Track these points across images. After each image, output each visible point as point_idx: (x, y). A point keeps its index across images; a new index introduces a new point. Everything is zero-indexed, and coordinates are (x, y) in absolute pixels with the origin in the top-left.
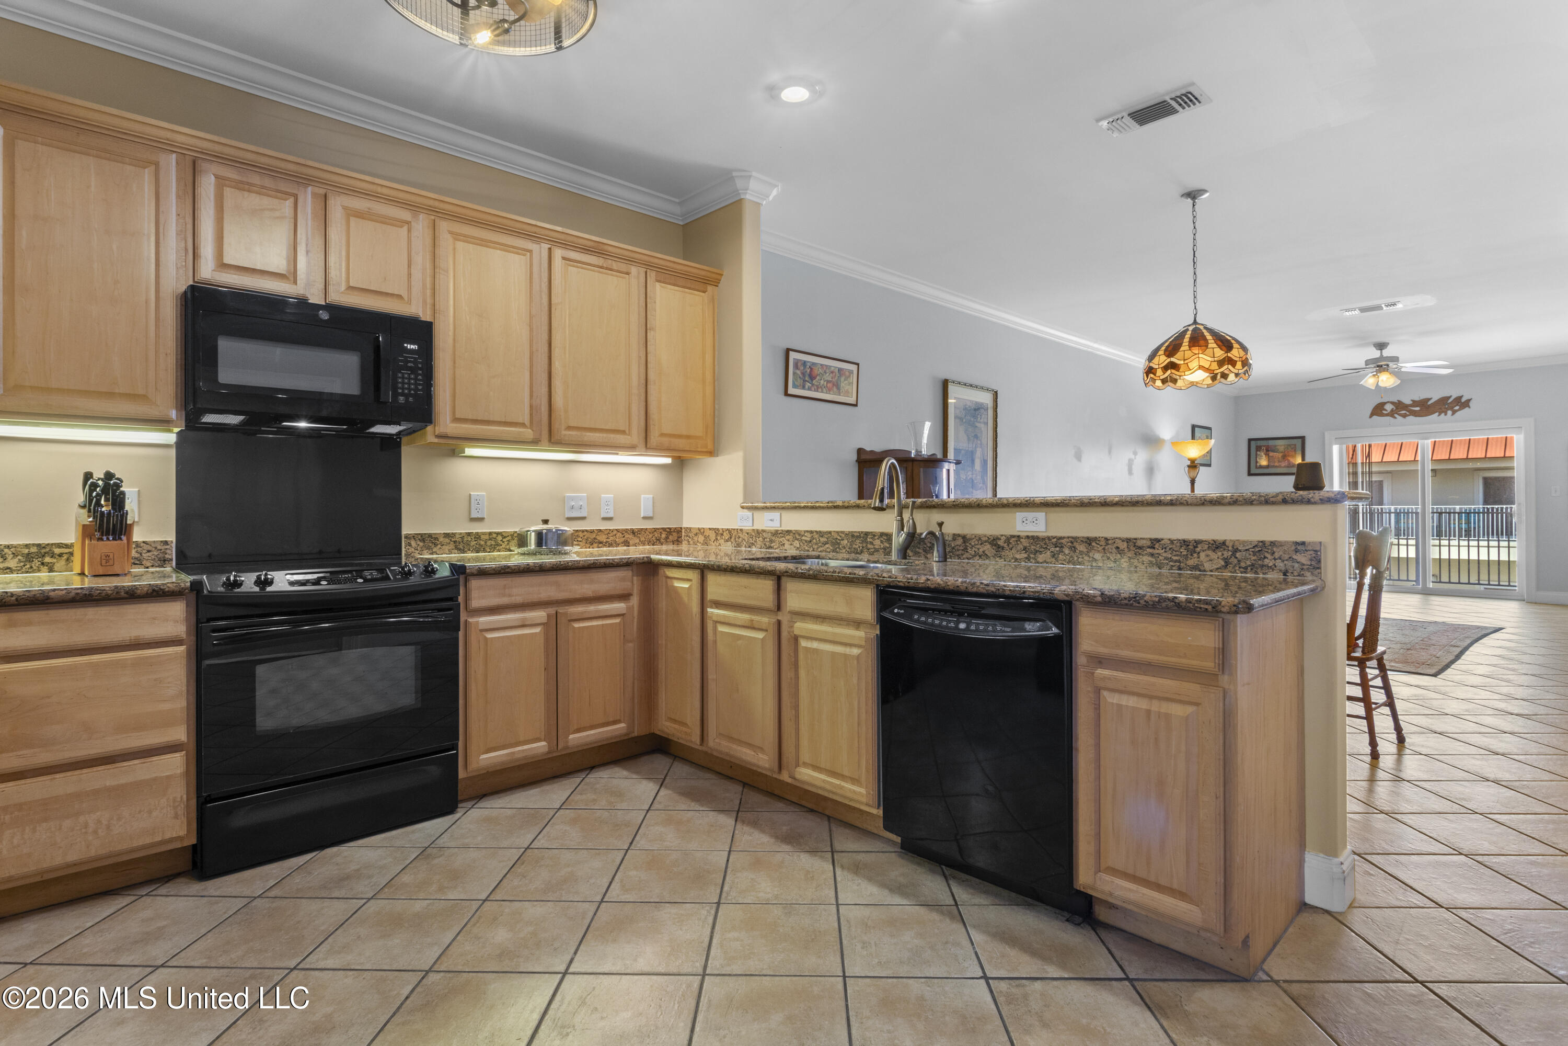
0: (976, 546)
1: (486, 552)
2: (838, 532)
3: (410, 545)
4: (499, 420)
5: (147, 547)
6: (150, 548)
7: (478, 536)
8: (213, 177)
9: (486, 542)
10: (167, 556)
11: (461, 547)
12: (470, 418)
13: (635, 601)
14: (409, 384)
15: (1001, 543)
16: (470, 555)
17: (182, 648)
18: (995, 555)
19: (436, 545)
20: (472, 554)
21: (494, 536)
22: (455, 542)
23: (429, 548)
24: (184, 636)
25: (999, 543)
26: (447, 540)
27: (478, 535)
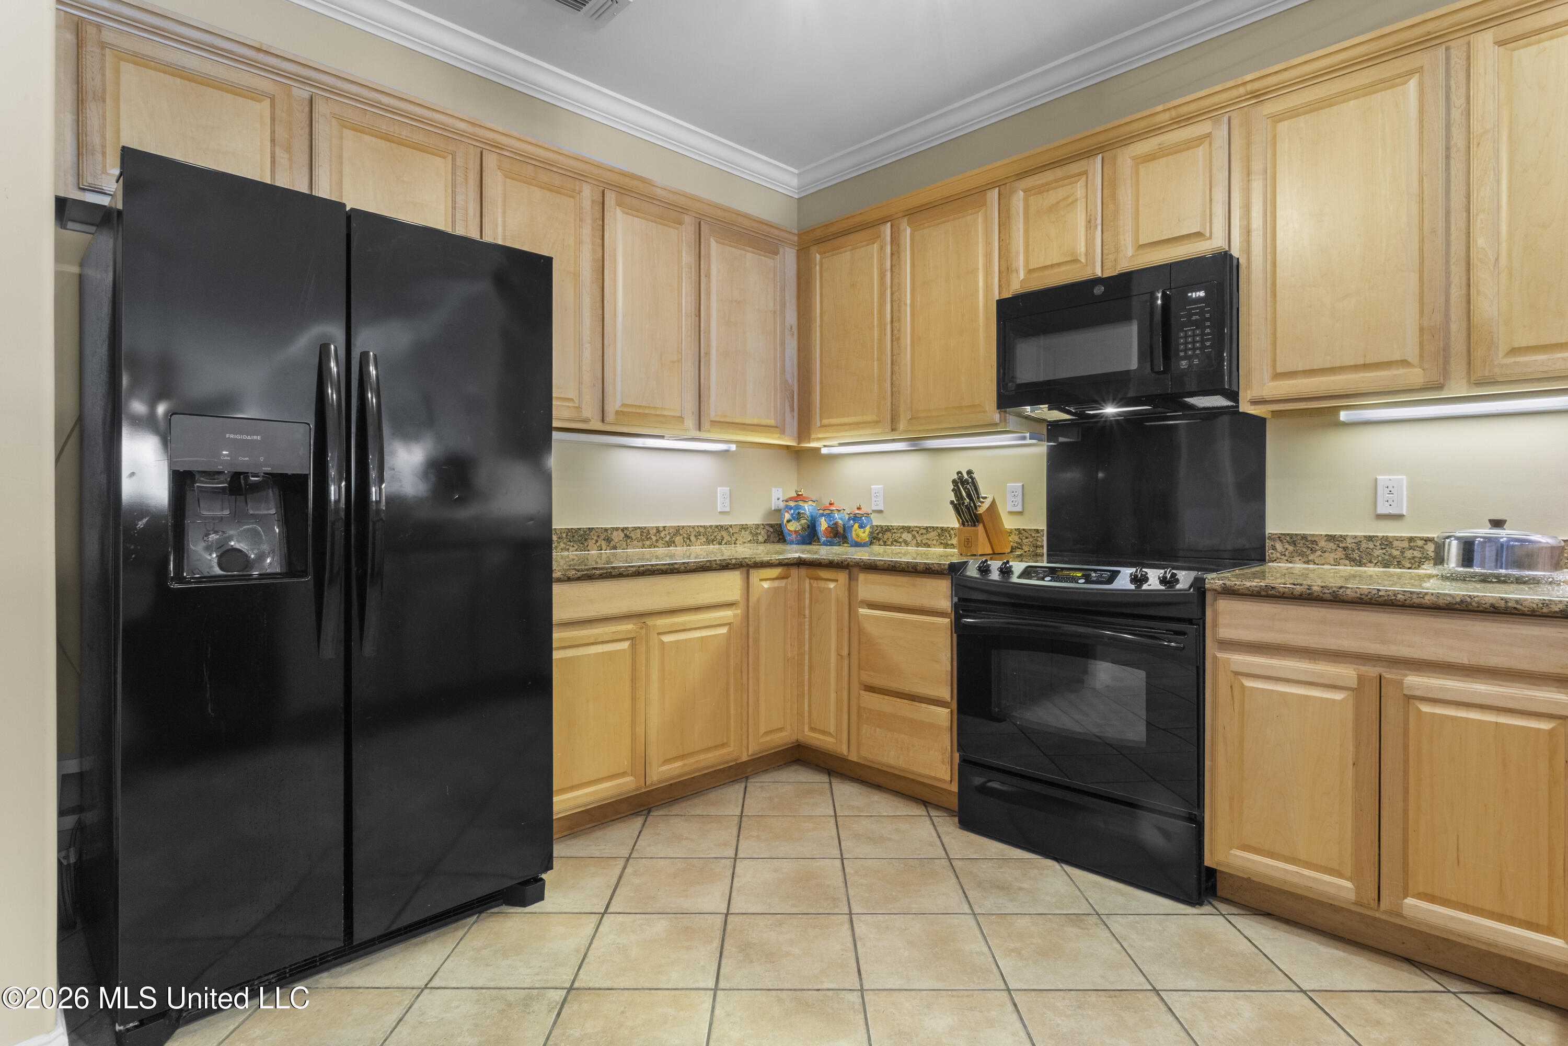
1: (1404, 567)
3: (1274, 548)
4: (1352, 363)
5: (1025, 534)
6: (1027, 535)
7: (1386, 542)
8: (1021, 194)
9: (1402, 553)
10: (1039, 543)
11: (1356, 556)
12: (1300, 369)
16: (1371, 570)
17: (948, 620)
19: (1313, 551)
20: (1377, 569)
21: (1420, 543)
22: (1345, 549)
23: (1302, 554)
24: (949, 611)
26: (1332, 545)
27: (1386, 540)
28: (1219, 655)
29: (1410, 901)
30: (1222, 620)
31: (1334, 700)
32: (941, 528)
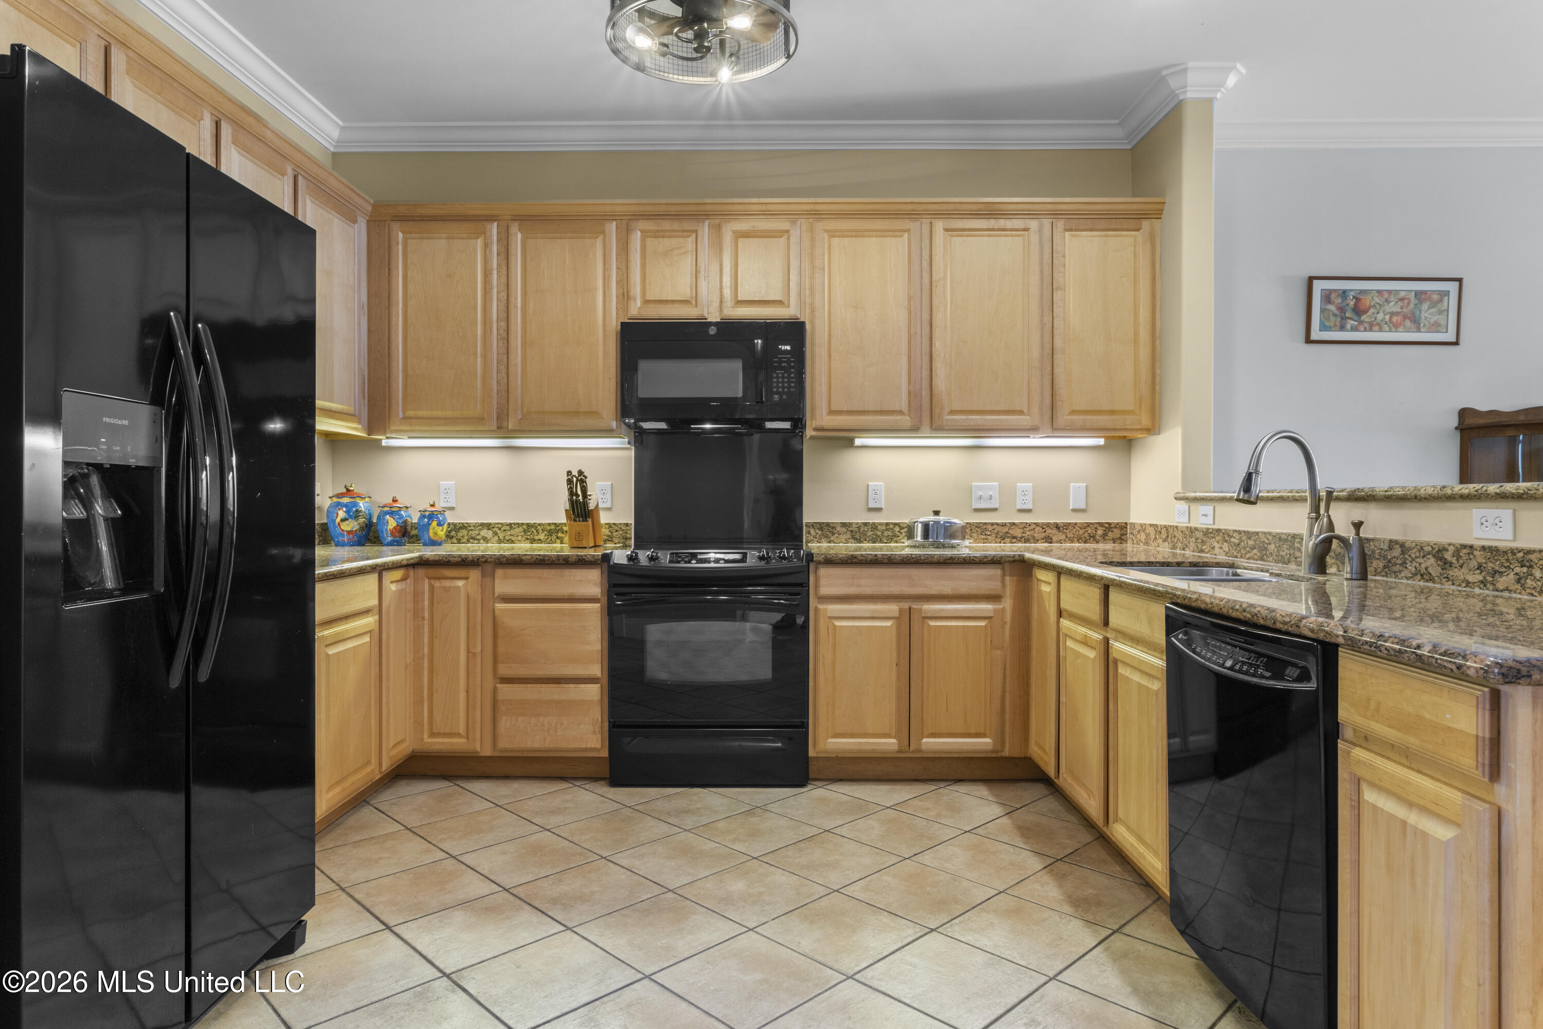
0: (1417, 560)
1: (883, 543)
2: (1265, 533)
3: (809, 533)
4: (874, 409)
5: (616, 528)
6: (617, 529)
7: (874, 526)
8: (639, 233)
9: (882, 533)
10: (628, 535)
11: (858, 536)
12: (845, 409)
13: (1007, 604)
14: (783, 382)
15: (1448, 556)
16: (866, 545)
17: (598, 605)
18: (1441, 574)
19: (833, 534)
20: (869, 545)
21: (892, 526)
22: (852, 531)
23: (827, 537)
24: (600, 596)
25: (1446, 556)
26: (844, 530)
27: (874, 525)
28: (820, 606)
29: (925, 740)
30: (823, 582)
31: (887, 626)
32: (527, 524)
